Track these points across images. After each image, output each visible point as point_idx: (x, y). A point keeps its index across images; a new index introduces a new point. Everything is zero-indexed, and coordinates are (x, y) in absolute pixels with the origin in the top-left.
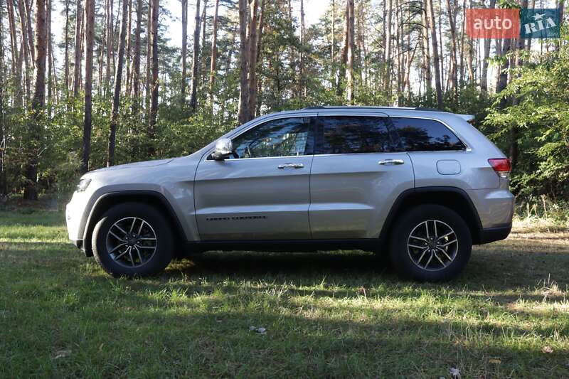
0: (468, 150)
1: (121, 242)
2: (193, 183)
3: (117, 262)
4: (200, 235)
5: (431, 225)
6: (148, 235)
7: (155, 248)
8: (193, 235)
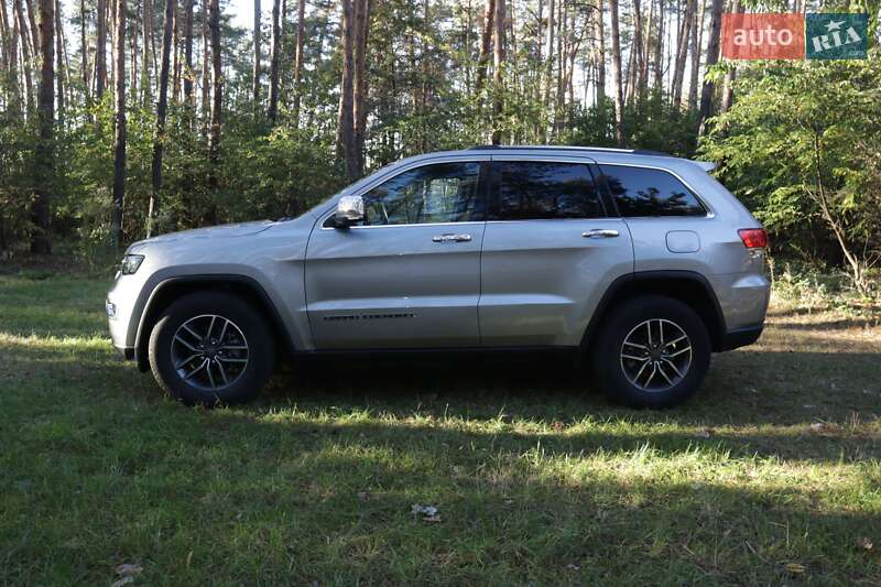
0: (709, 216)
1: (194, 353)
2: (303, 264)
3: (189, 382)
4: (314, 342)
5: (655, 326)
6: (235, 341)
7: (246, 361)
8: (304, 341)
